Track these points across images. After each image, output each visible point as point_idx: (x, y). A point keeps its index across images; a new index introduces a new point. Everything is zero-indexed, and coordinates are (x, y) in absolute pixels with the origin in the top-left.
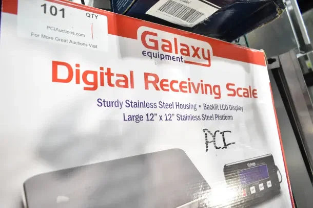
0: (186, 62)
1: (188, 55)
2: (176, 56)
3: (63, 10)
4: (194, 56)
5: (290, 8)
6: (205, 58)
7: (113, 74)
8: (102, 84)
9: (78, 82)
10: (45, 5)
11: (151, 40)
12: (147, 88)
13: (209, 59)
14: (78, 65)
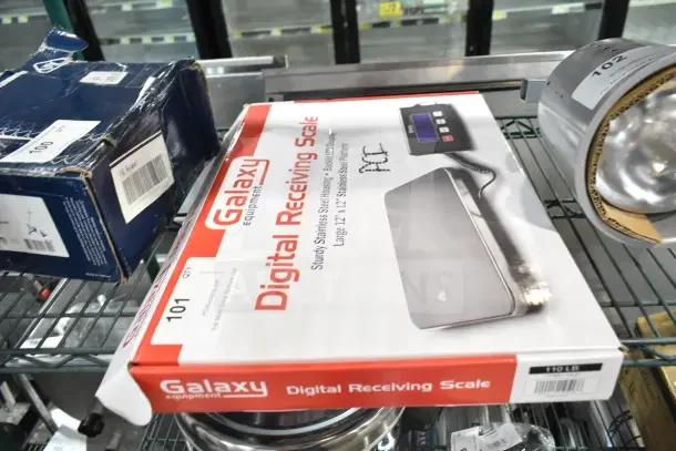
0: (262, 183)
1: (251, 181)
2: (251, 192)
3: (177, 301)
4: (253, 176)
5: (221, 71)
6: (257, 164)
7: (277, 255)
8: (291, 265)
9: (287, 287)
10: (169, 319)
11: (227, 216)
12: (298, 223)
13: (258, 161)
14: (262, 287)
